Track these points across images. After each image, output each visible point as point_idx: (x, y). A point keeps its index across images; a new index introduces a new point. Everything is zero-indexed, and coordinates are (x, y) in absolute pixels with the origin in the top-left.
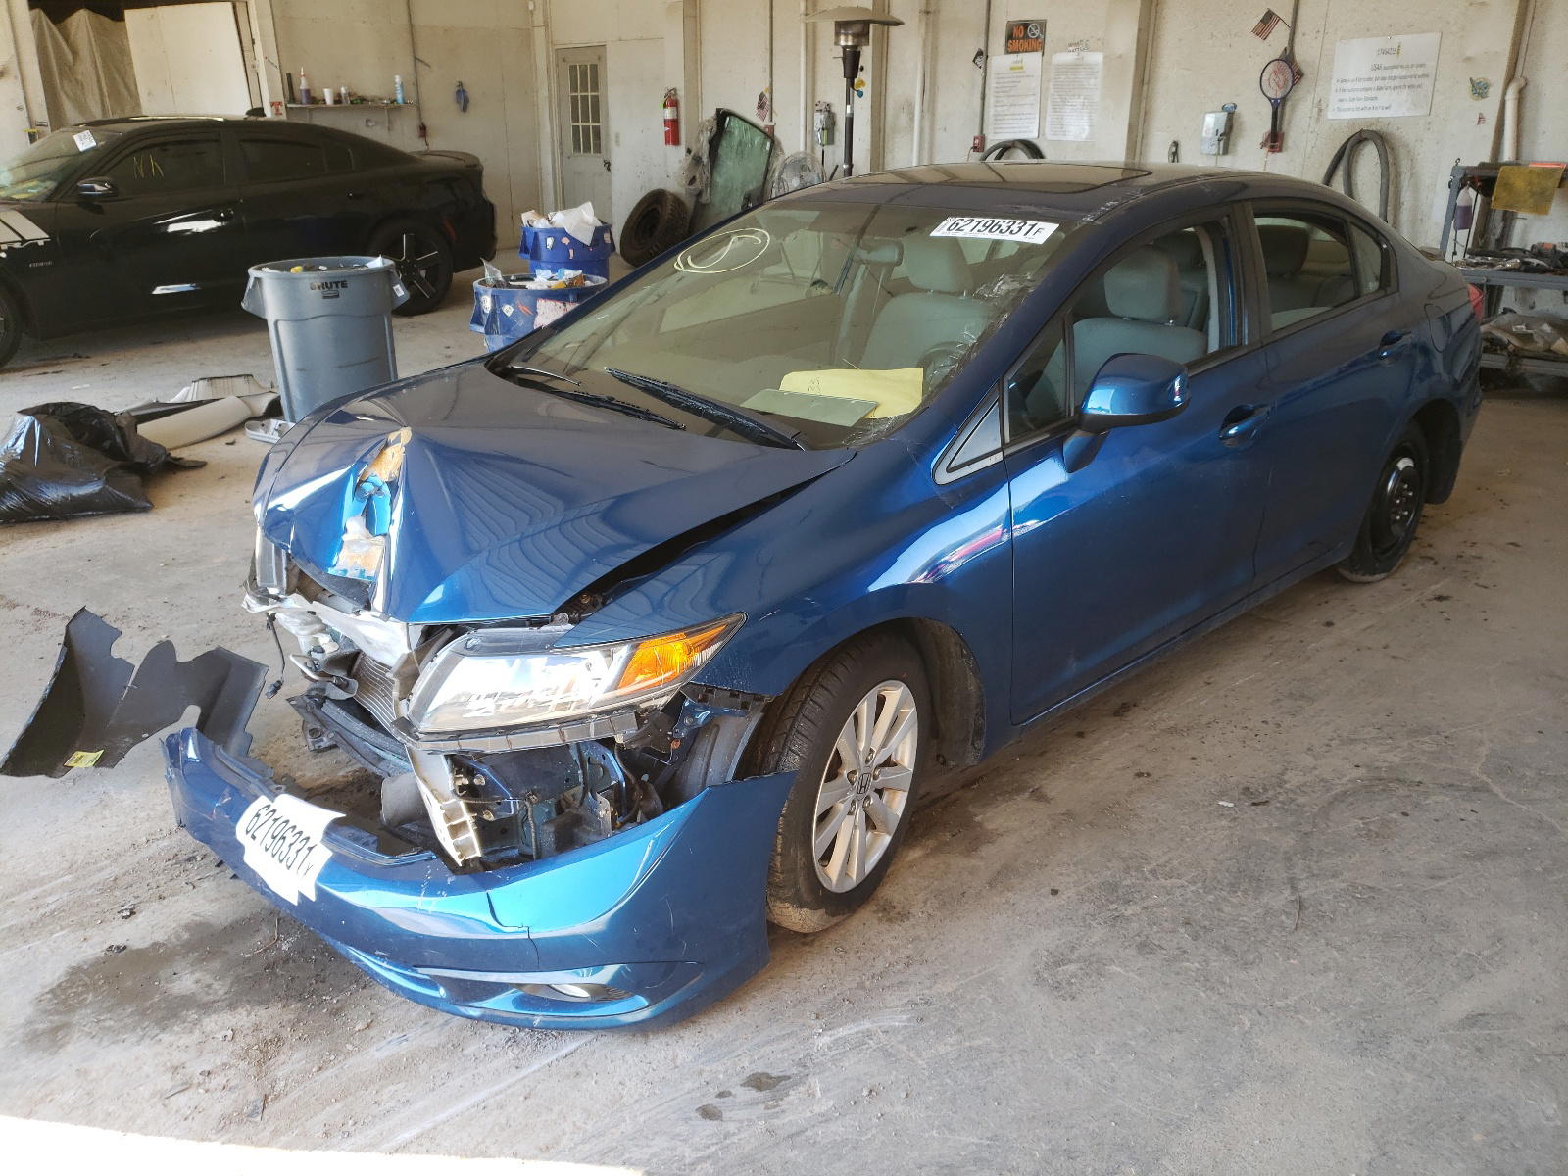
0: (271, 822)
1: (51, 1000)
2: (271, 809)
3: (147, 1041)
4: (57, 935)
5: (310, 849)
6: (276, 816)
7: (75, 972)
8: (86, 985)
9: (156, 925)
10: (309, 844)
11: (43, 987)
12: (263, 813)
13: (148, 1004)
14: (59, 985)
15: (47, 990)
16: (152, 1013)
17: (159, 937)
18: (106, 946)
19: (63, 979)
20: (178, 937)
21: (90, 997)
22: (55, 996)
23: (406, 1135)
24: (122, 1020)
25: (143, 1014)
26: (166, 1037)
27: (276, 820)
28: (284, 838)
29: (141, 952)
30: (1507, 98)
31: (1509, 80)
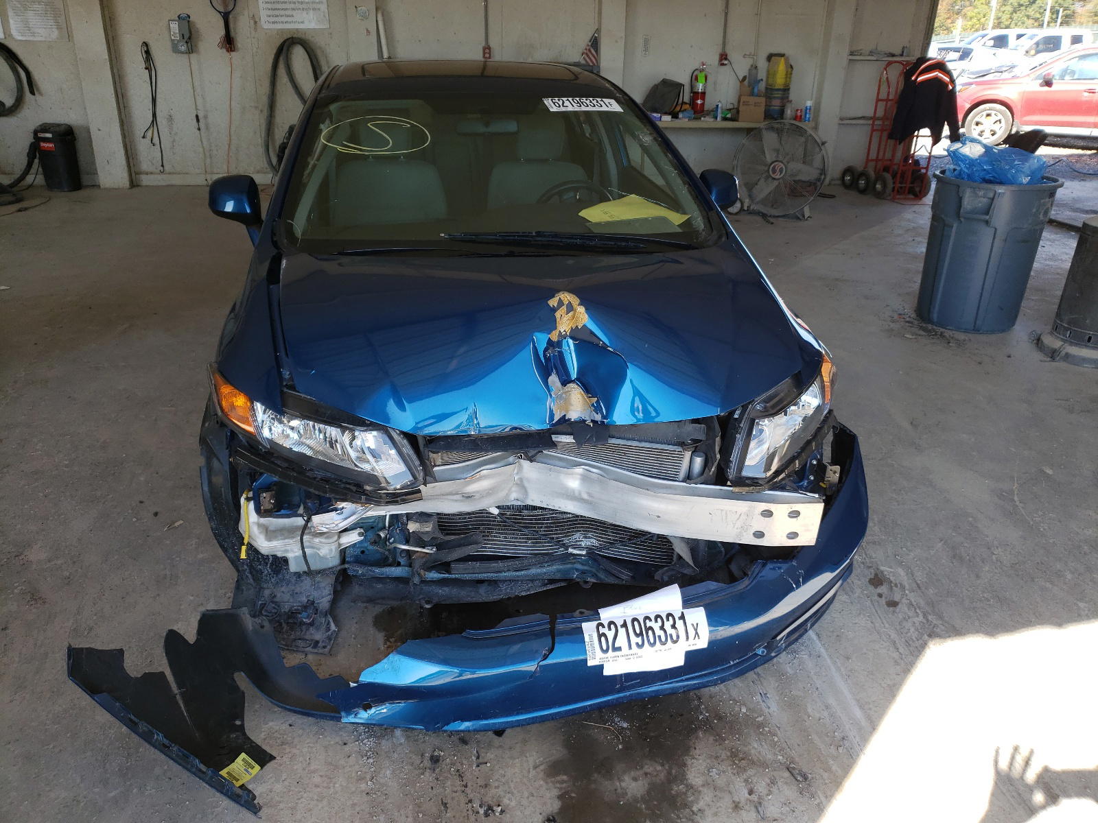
30: (378, 19)
31: (377, 9)
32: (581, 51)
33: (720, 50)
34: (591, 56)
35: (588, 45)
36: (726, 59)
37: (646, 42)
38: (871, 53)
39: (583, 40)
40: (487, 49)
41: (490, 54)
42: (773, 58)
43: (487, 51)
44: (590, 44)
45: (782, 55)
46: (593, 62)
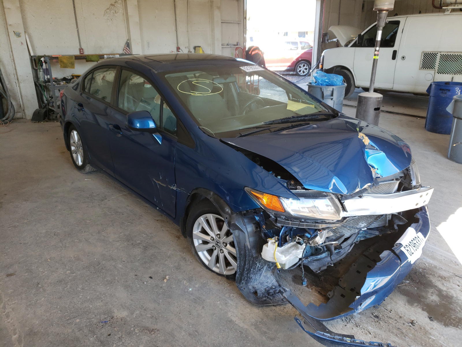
0: (410, 246)
1: (460, 326)
2: (405, 247)
3: (458, 298)
4: (434, 338)
5: (418, 237)
6: (408, 245)
7: (446, 325)
8: (450, 320)
9: (415, 313)
10: (417, 237)
11: (457, 330)
12: (407, 249)
13: (447, 303)
14: (454, 326)
15: (457, 329)
16: (449, 301)
17: (420, 310)
18: (431, 322)
19: (451, 327)
20: (417, 306)
21: (453, 317)
22: (458, 326)
23: (450, 254)
24: (456, 306)
25: (451, 303)
26: (455, 296)
27: (410, 245)
28: (415, 244)
29: (428, 312)
30: (26, 37)
31: (25, 32)
32: (122, 49)
33: (176, 46)
34: (127, 50)
35: (125, 46)
36: (179, 49)
37: (148, 43)
38: (228, 45)
39: (123, 44)
40: (81, 49)
41: (83, 51)
42: (196, 48)
43: (82, 50)
44: (126, 45)
45: (200, 47)
46: (128, 53)
